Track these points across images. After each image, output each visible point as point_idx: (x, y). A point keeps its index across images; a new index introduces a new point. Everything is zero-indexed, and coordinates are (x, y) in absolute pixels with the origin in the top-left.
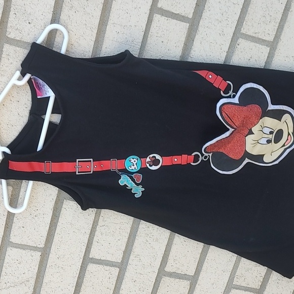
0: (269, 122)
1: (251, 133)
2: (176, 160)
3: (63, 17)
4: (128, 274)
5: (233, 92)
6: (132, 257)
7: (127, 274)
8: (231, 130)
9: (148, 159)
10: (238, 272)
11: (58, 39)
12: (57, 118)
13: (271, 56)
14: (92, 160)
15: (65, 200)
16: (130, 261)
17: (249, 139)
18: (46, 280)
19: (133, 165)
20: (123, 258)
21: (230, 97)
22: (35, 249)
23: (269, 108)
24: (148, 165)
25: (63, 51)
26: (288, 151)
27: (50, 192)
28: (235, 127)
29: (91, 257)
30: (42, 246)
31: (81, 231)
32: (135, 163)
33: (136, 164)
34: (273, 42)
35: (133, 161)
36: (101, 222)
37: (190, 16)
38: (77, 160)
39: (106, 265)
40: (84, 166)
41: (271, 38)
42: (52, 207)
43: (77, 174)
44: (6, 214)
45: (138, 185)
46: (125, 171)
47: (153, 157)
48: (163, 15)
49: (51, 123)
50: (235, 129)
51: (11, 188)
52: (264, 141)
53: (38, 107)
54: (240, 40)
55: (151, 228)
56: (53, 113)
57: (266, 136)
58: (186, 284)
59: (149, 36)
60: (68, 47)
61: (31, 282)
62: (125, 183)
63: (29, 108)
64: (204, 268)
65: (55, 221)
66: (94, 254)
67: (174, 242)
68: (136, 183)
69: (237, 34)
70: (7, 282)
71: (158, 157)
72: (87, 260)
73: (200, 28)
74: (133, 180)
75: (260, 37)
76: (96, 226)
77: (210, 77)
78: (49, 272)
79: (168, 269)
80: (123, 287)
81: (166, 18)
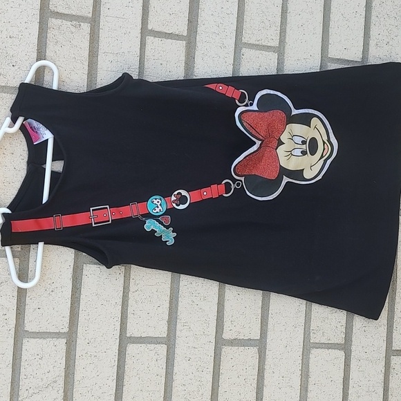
0: (297, 128)
1: (281, 143)
2: (206, 193)
3: (49, 53)
4: (180, 351)
5: (249, 100)
6: (179, 327)
7: (177, 351)
8: (258, 143)
9: (173, 198)
10: (313, 326)
11: (47, 78)
12: (59, 166)
13: (280, 62)
14: (108, 206)
15: (84, 265)
16: (178, 333)
17: (281, 151)
18: (77, 377)
19: (158, 207)
20: (168, 330)
21: (246, 105)
22: (58, 335)
23: (293, 113)
24: (174, 205)
25: (55, 87)
26: (329, 162)
27: (64, 257)
28: (261, 138)
29: (128, 335)
30: (66, 330)
31: (111, 302)
32: (158, 204)
33: (161, 205)
34: (279, 47)
35: (155, 202)
36: (132, 287)
37: (185, 34)
38: (91, 209)
39: (149, 344)
40: (101, 215)
41: (276, 43)
42: (70, 276)
43: (94, 225)
44: (15, 294)
45: (167, 227)
46: (149, 216)
47: (178, 193)
48: (155, 37)
49: (53, 173)
50: (263, 141)
51: (17, 260)
52: (298, 152)
53: (36, 154)
54: (244, 50)
55: (194, 284)
56: (54, 160)
57: (299, 146)
58: (253, 351)
59: (146, 60)
60: (59, 84)
61: (59, 382)
62: (152, 227)
63: (26, 159)
64: (270, 326)
65: (77, 295)
66: (132, 331)
67: (226, 298)
68: (164, 226)
69: (239, 45)
70: (28, 388)
71: (184, 193)
72: (124, 340)
73: (198, 44)
74: (161, 223)
75: (264, 44)
76: (128, 293)
77: (221, 88)
78: (80, 363)
79: (227, 335)
80: (176, 369)
81: (160, 39)
